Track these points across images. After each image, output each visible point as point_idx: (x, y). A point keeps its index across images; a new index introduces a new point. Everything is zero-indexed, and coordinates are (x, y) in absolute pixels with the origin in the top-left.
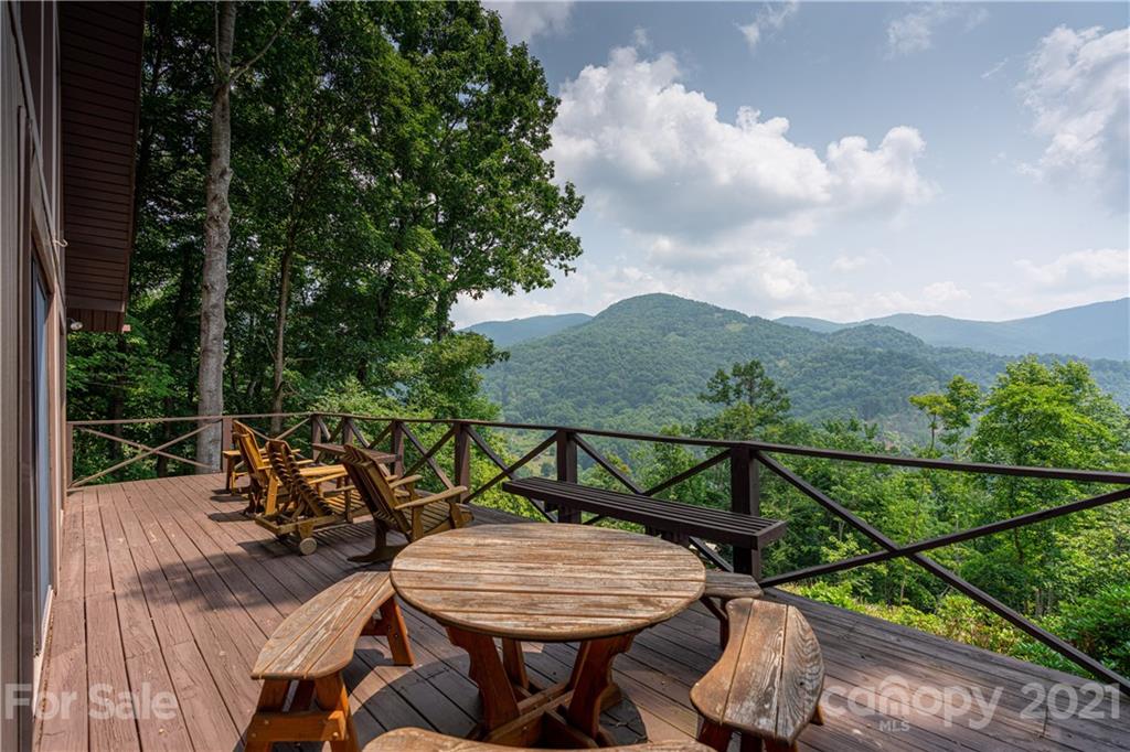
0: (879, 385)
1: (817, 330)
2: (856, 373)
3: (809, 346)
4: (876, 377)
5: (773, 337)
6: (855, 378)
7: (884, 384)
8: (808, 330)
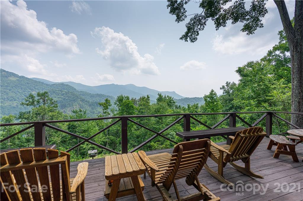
0: (65, 100)
1: (46, 83)
2: (59, 96)
3: (44, 88)
4: (65, 97)
5: (30, 84)
6: (59, 98)
7: (67, 100)
8: (43, 83)
